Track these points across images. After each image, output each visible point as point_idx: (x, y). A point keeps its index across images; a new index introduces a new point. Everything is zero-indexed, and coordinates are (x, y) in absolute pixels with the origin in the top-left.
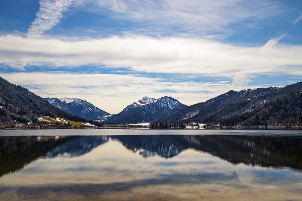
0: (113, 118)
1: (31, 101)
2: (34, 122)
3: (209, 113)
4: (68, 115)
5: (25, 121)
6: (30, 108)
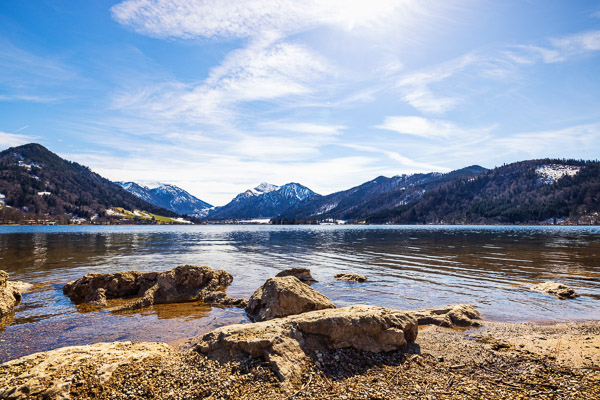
0: (218, 211)
1: (95, 186)
2: (100, 216)
3: (351, 206)
4: (151, 206)
5: (86, 215)
6: (94, 196)
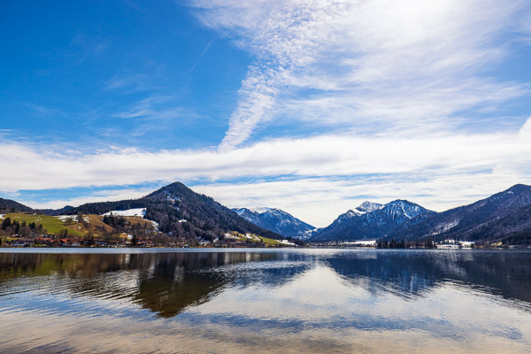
0: (320, 233)
1: (216, 213)
4: (260, 229)
6: (216, 222)
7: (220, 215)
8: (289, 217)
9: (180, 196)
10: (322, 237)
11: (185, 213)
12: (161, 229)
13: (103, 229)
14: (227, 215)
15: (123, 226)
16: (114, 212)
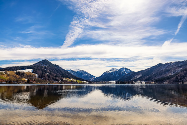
1: (60, 71)
2: (61, 80)
3: (148, 76)
4: (76, 77)
5: (58, 80)
6: (60, 74)
7: (62, 72)
8: (86, 73)
9: (46, 65)
10: (98, 80)
11: (48, 71)
12: (39, 77)
13: (15, 77)
14: (64, 72)
15: (24, 75)
16: (20, 70)
